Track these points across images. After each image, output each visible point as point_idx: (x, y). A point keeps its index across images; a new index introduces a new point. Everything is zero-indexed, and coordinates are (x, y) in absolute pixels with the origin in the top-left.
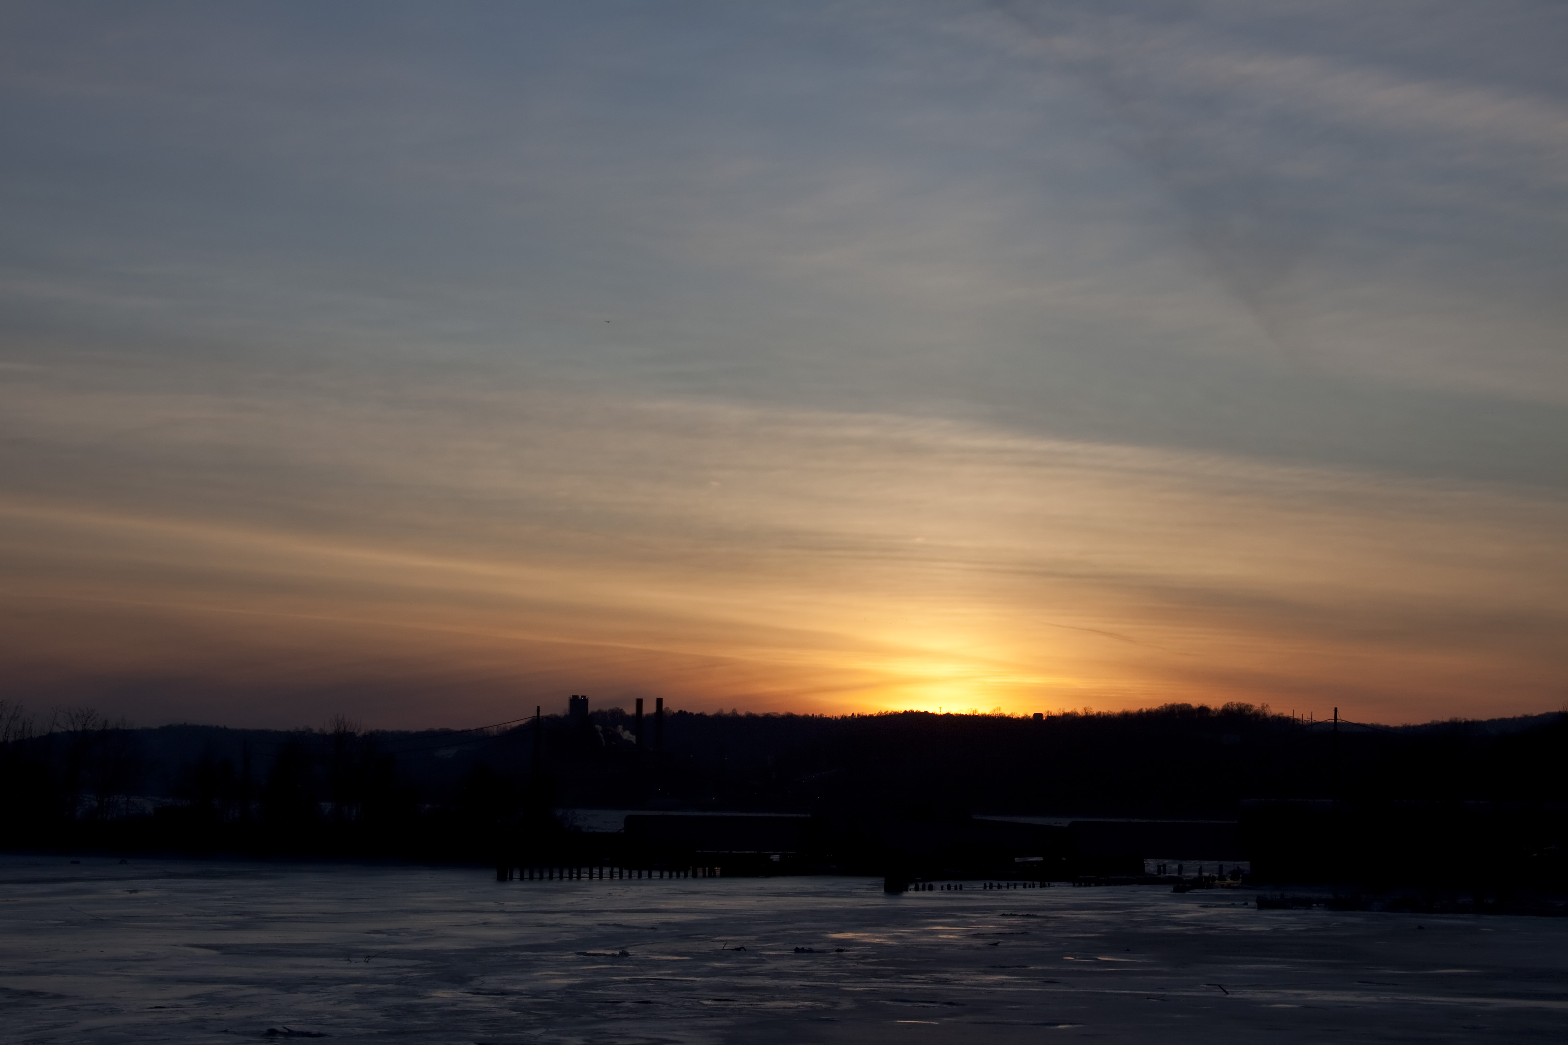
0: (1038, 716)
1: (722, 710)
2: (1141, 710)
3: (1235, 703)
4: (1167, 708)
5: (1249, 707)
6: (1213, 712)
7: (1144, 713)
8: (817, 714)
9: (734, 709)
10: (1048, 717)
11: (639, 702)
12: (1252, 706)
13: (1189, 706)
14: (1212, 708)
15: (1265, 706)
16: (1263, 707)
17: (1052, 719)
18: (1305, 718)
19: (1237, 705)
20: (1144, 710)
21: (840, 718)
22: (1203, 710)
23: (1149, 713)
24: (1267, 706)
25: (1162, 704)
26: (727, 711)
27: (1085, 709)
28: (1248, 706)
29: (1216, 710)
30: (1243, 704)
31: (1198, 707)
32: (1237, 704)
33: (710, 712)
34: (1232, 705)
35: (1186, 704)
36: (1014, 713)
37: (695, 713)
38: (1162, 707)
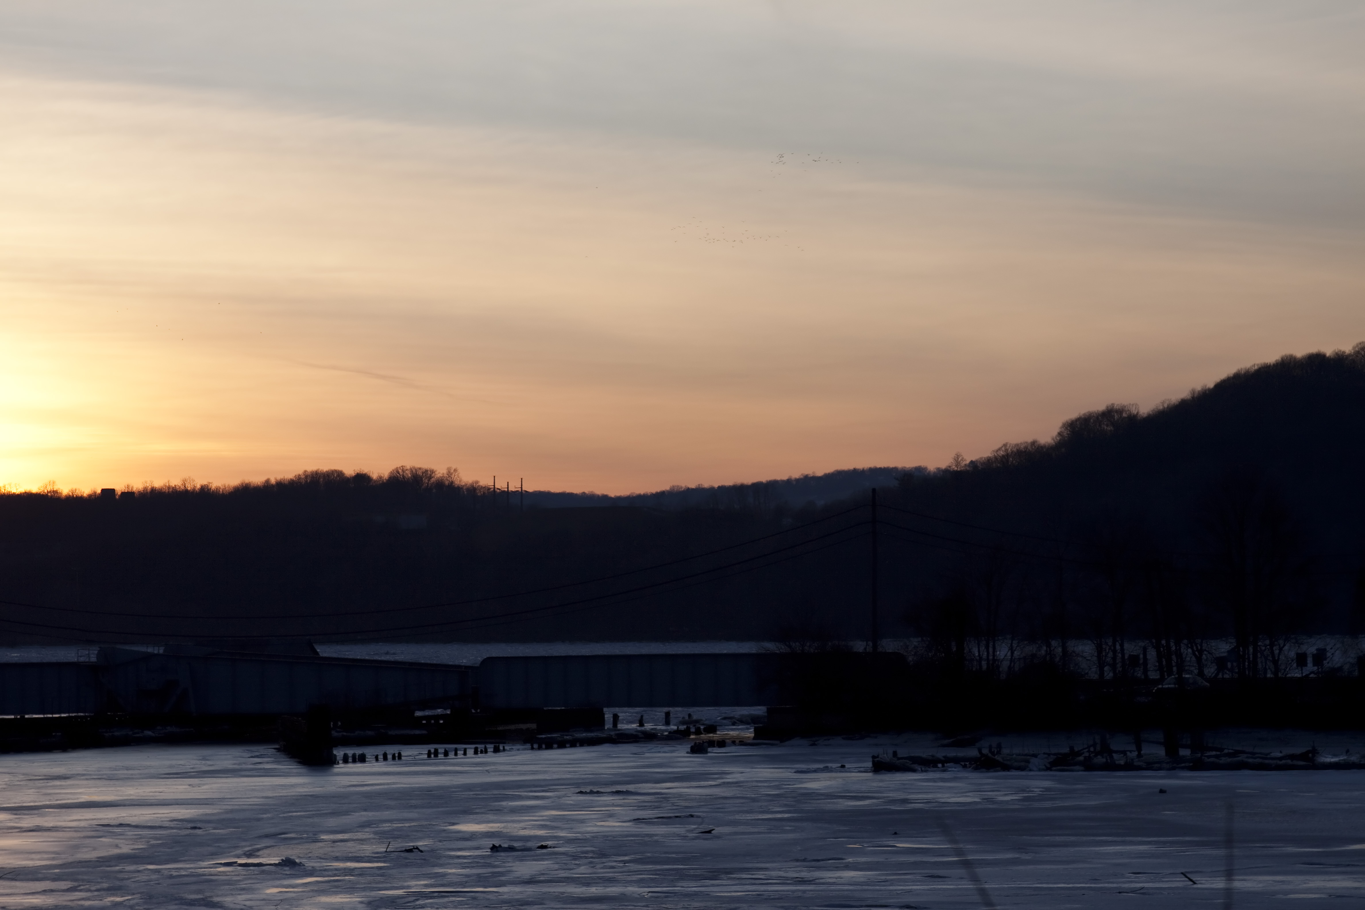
0: (108, 493)
2: (268, 481)
3: (408, 467)
4: (306, 477)
5: (428, 474)
6: (375, 481)
7: (273, 486)
10: (123, 493)
12: (433, 472)
13: (340, 474)
14: (375, 476)
15: (452, 471)
16: (449, 473)
17: (128, 496)
18: (512, 488)
20: (273, 481)
22: (361, 478)
23: (281, 485)
24: (455, 470)
28: (427, 471)
29: (380, 477)
30: (420, 469)
31: (354, 475)
32: (411, 469)
34: (404, 471)
35: (336, 471)
36: (76, 490)
38: (299, 475)
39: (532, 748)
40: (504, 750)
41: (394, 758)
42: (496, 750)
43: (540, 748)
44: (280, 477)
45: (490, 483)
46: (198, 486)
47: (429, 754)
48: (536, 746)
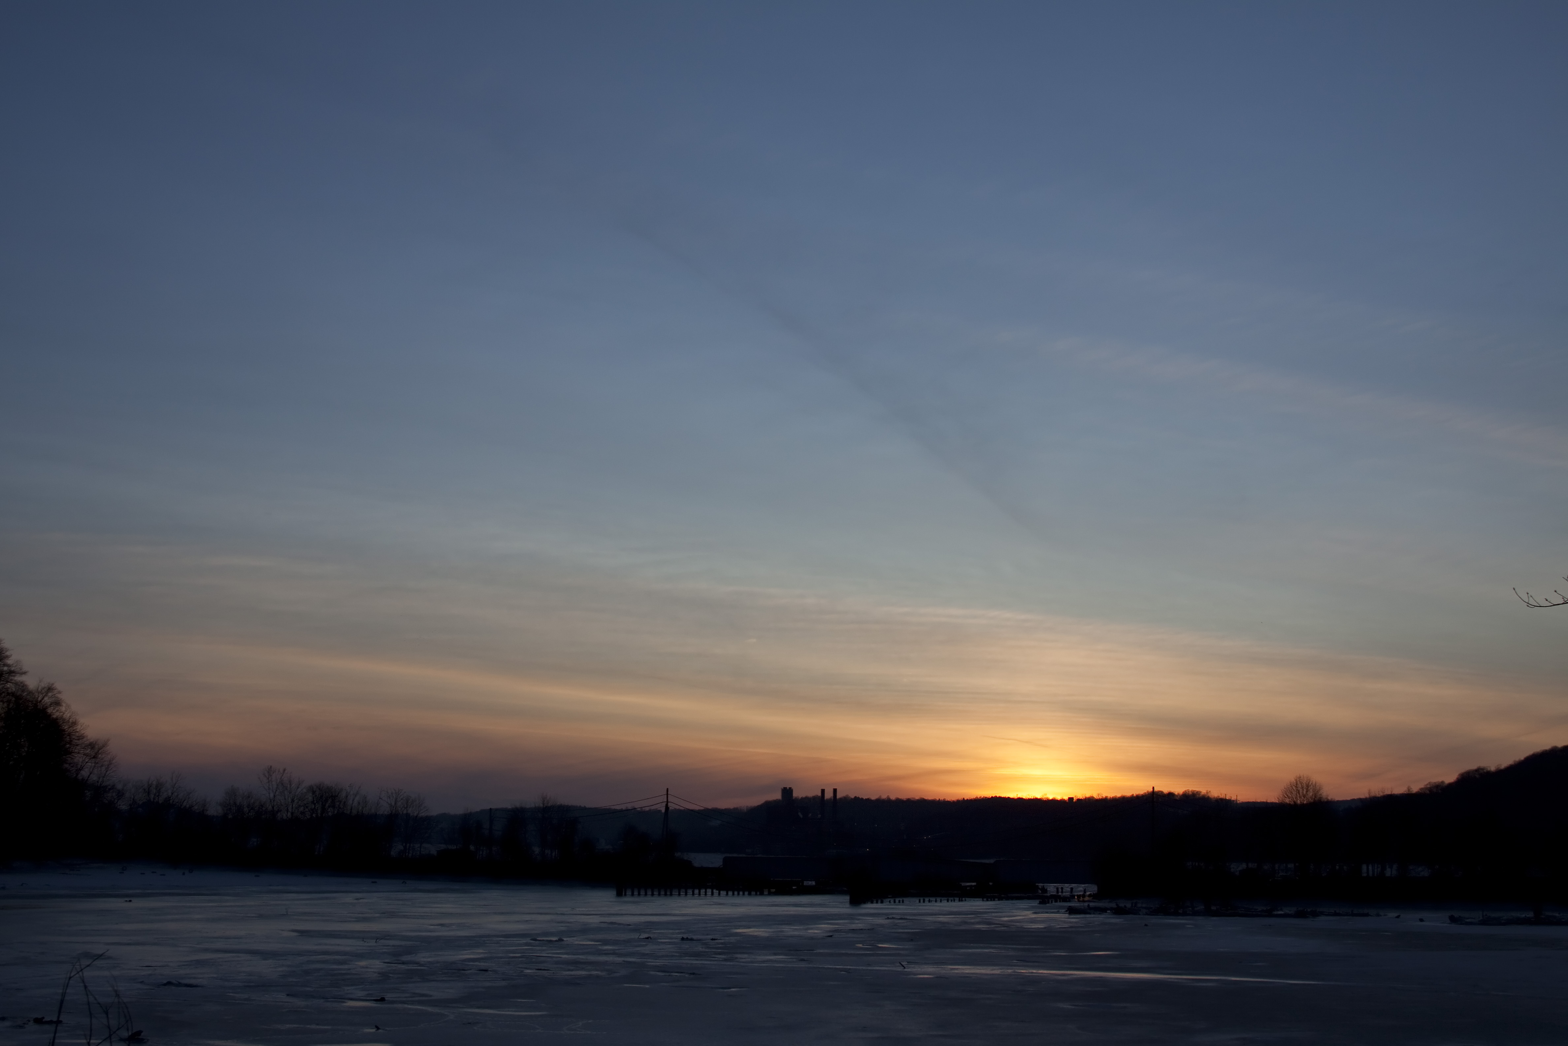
0: (1071, 799)
1: (880, 796)
2: (1133, 795)
4: (1149, 794)
5: (1198, 793)
6: (1177, 796)
7: (1135, 797)
8: (942, 798)
9: (888, 796)
11: (823, 791)
12: (1200, 792)
13: (1162, 792)
14: (1176, 793)
16: (1207, 793)
17: (1079, 800)
18: (1232, 799)
19: (1192, 791)
20: (1135, 795)
21: (956, 801)
22: (1171, 794)
23: (1138, 796)
24: (1210, 792)
25: (1146, 791)
26: (884, 797)
27: (1099, 794)
29: (1178, 794)
30: (1195, 791)
31: (1167, 793)
33: (873, 798)
34: (1188, 792)
35: (1160, 791)
36: (1057, 798)
37: (864, 798)
38: (1145, 793)
39: (983, 900)
40: (965, 900)
41: (899, 902)
42: (959, 901)
43: (987, 900)
44: (1137, 793)
45: (1223, 797)
47: (920, 902)
48: (985, 899)
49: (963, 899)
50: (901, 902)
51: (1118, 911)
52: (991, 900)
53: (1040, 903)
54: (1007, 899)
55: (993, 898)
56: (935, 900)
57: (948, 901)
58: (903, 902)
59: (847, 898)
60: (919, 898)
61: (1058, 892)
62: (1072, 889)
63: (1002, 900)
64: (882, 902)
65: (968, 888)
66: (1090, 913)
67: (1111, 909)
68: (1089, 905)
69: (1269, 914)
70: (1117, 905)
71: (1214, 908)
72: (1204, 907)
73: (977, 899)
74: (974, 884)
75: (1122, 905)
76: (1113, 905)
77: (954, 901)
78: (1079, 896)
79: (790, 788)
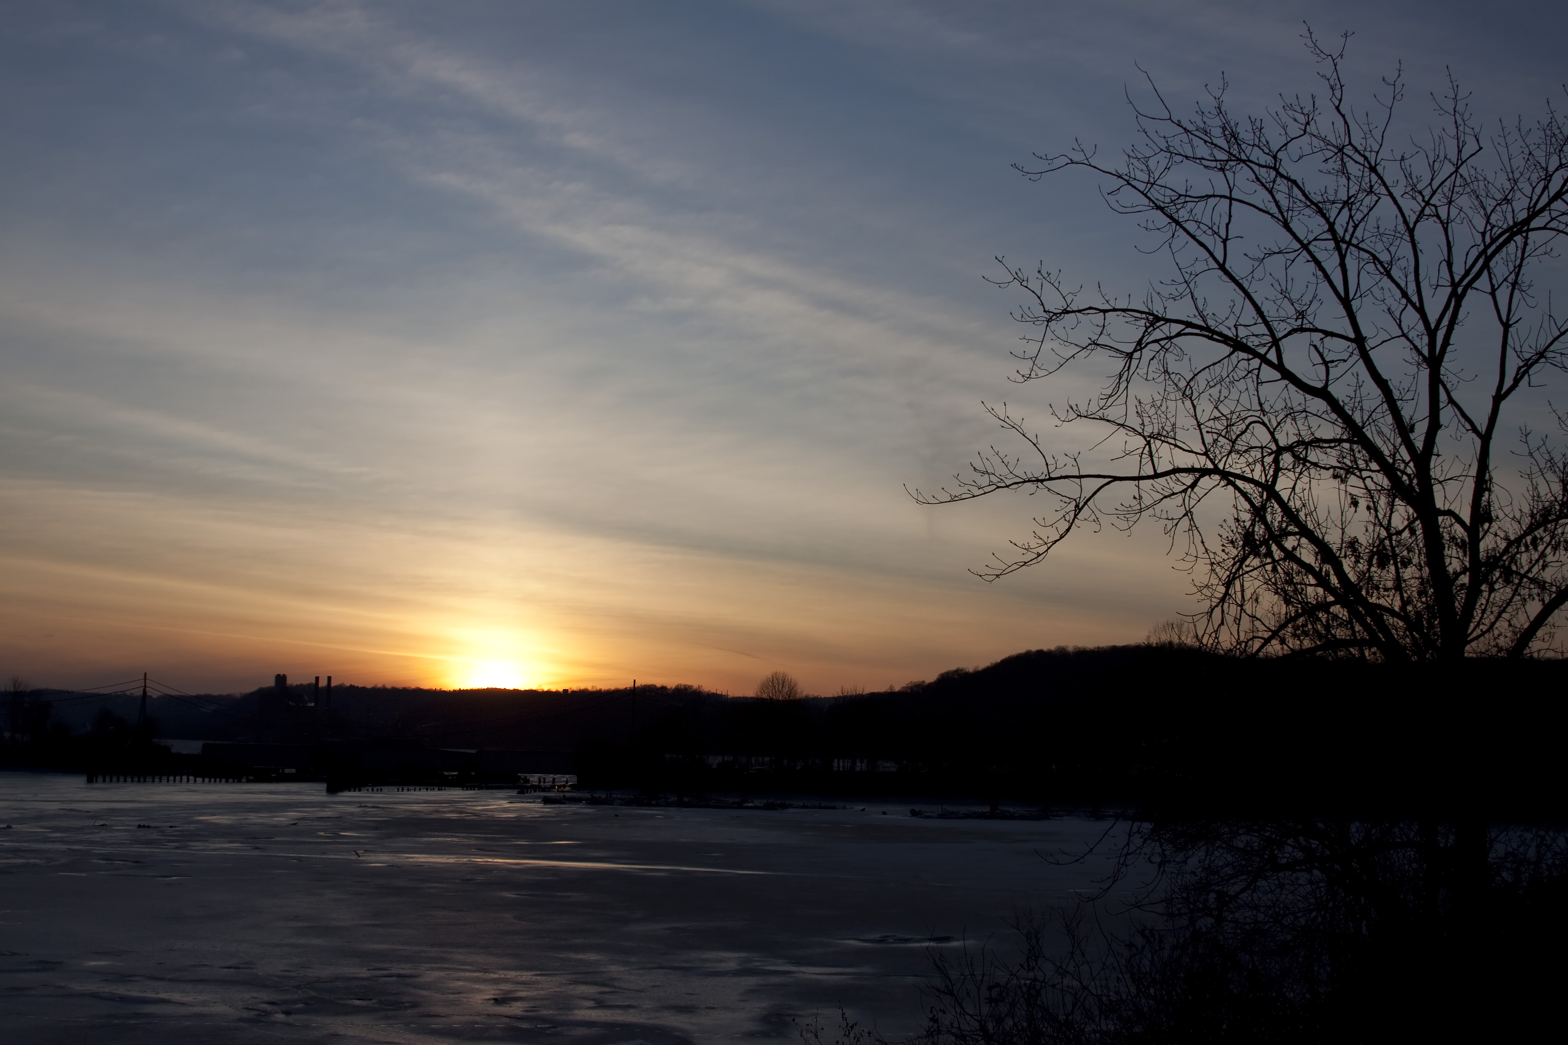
0: (565, 691)
1: (376, 685)
2: (626, 688)
4: (641, 687)
6: (670, 690)
8: (438, 688)
11: (317, 679)
12: (692, 686)
13: (655, 686)
14: (669, 687)
15: (701, 686)
16: (699, 688)
17: (574, 692)
18: (723, 694)
22: (663, 688)
26: (380, 685)
27: (593, 687)
28: (690, 686)
29: (671, 688)
30: (688, 685)
31: (660, 687)
32: (684, 685)
33: (369, 686)
34: (681, 685)
36: (551, 689)
38: (638, 686)
45: (715, 692)
46: (598, 689)
49: (443, 788)
50: (379, 790)
51: (593, 802)
52: (471, 790)
53: (519, 793)
54: (487, 788)
55: (472, 788)
56: (413, 788)
57: (427, 790)
58: (381, 790)
59: (324, 786)
60: (397, 787)
61: (540, 782)
62: (554, 779)
63: (482, 789)
64: (360, 790)
65: (450, 778)
66: (565, 804)
67: (586, 800)
68: (564, 795)
69: (740, 806)
70: (592, 795)
71: (686, 799)
72: (676, 798)
73: (458, 788)
74: (456, 773)
75: (597, 795)
76: (588, 795)
77: (434, 790)
78: (559, 787)
79: (284, 675)
